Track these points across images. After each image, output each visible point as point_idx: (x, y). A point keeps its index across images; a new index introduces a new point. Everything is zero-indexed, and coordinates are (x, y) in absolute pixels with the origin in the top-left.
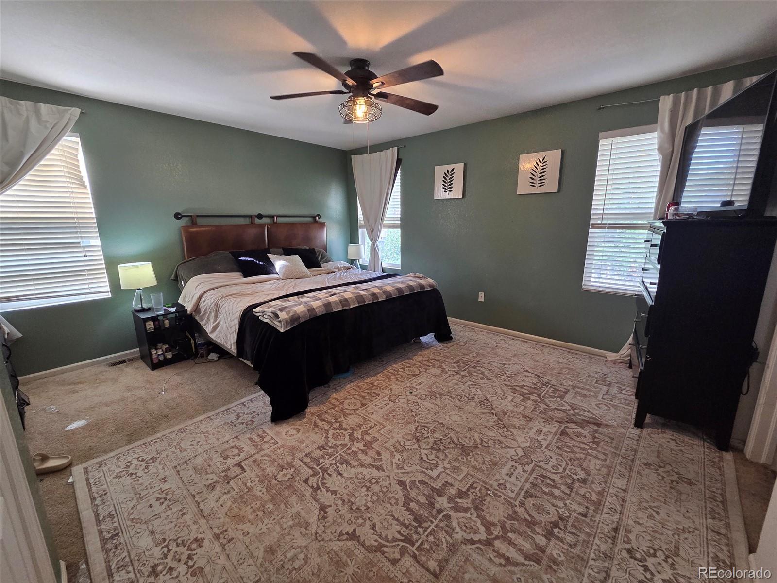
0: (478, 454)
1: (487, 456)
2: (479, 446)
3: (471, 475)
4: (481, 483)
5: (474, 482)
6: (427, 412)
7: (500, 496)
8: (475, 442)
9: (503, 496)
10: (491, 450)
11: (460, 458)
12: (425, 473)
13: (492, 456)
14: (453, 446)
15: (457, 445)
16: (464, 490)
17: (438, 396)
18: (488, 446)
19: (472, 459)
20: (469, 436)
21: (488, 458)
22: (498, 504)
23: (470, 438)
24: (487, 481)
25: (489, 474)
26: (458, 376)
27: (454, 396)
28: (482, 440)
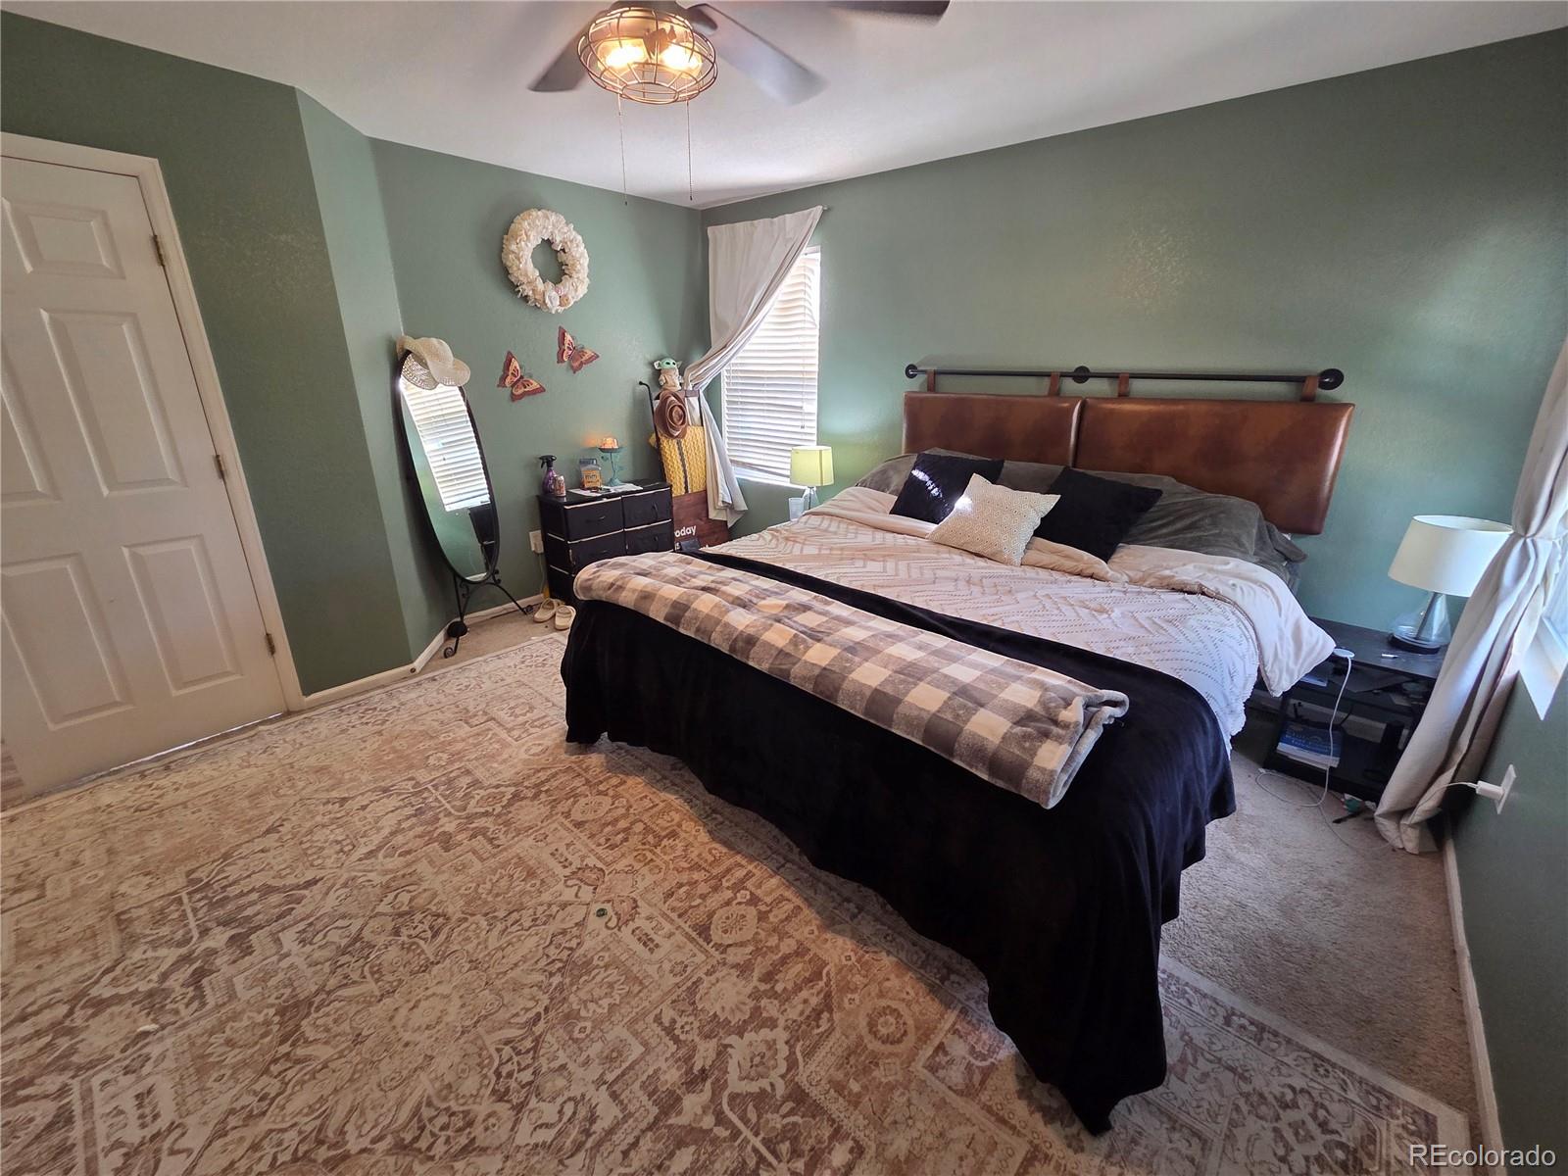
0: (263, 1036)
1: (239, 1057)
2: (285, 1048)
3: (224, 1004)
4: (186, 1020)
5: (203, 1004)
6: (493, 943)
7: (123, 1051)
8: (306, 1041)
9: (118, 1056)
10: (249, 1074)
11: (288, 991)
12: (302, 920)
13: (229, 1073)
14: (332, 983)
15: (329, 993)
16: (205, 982)
17: (556, 980)
18: (266, 1071)
19: (260, 1018)
20: (335, 1029)
21: (233, 1057)
22: (116, 1038)
23: (327, 1030)
24: (181, 1033)
25: (193, 1044)
26: (672, 1076)
27: (539, 1029)
28: (298, 1061)
